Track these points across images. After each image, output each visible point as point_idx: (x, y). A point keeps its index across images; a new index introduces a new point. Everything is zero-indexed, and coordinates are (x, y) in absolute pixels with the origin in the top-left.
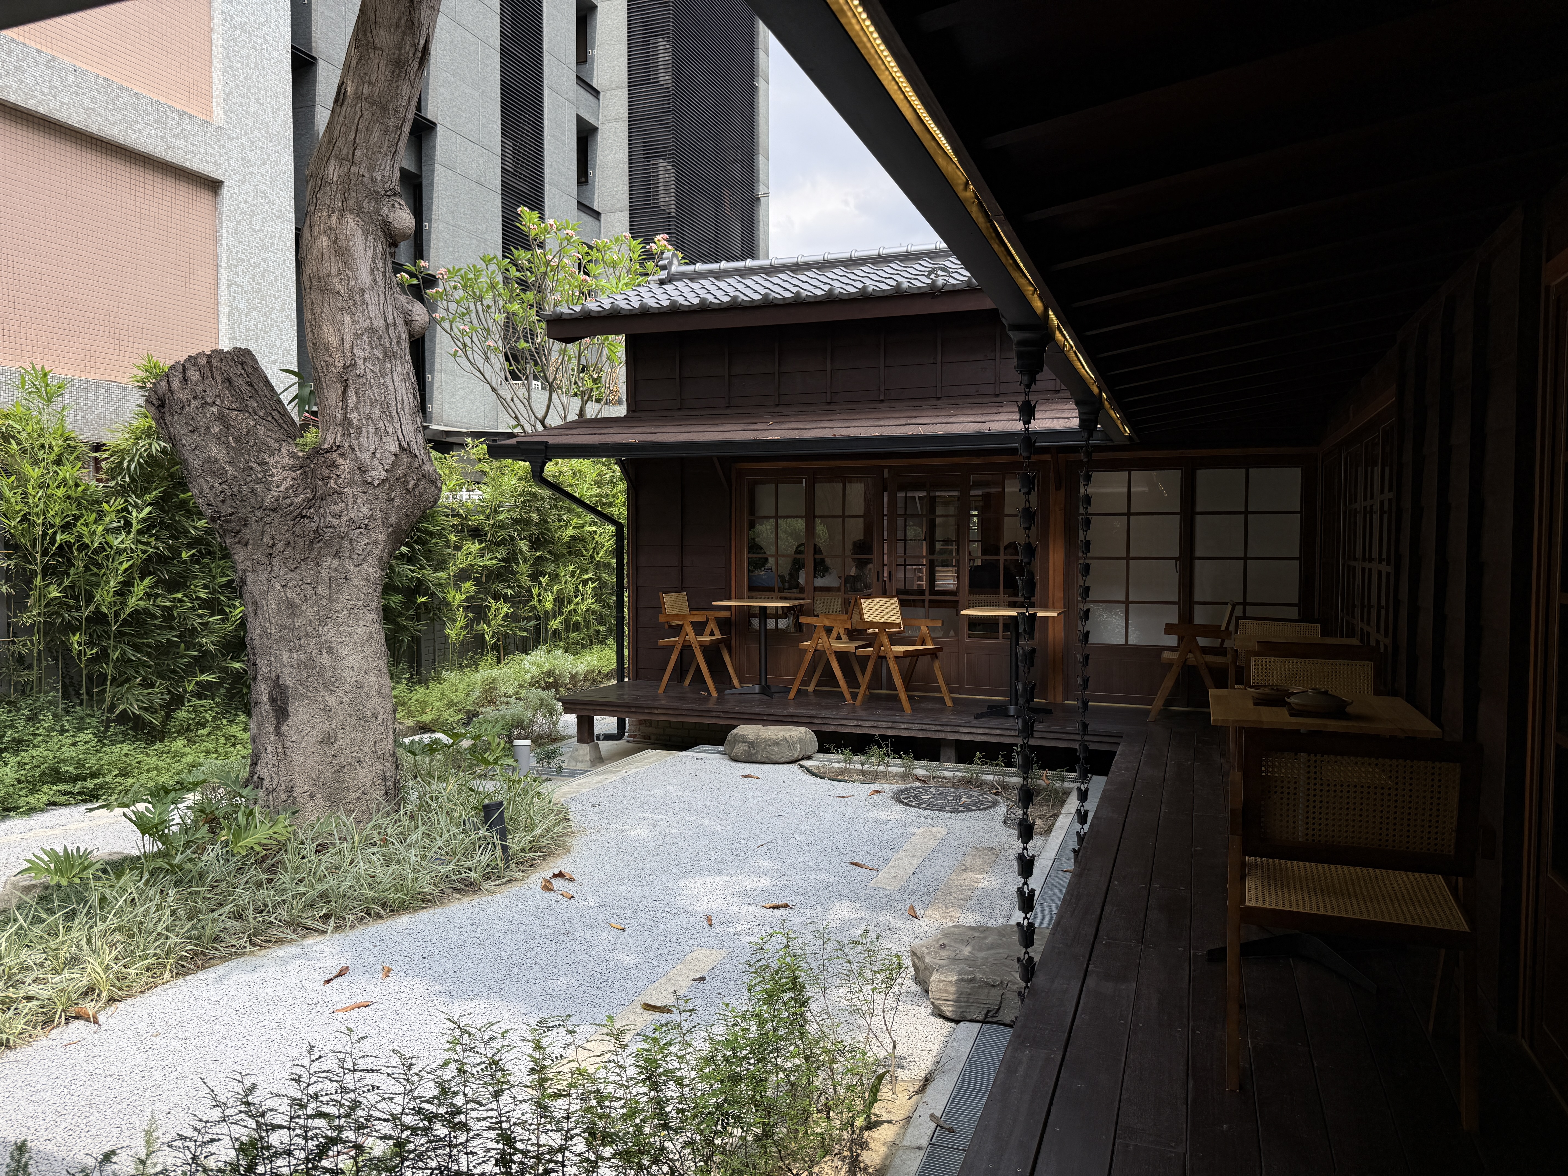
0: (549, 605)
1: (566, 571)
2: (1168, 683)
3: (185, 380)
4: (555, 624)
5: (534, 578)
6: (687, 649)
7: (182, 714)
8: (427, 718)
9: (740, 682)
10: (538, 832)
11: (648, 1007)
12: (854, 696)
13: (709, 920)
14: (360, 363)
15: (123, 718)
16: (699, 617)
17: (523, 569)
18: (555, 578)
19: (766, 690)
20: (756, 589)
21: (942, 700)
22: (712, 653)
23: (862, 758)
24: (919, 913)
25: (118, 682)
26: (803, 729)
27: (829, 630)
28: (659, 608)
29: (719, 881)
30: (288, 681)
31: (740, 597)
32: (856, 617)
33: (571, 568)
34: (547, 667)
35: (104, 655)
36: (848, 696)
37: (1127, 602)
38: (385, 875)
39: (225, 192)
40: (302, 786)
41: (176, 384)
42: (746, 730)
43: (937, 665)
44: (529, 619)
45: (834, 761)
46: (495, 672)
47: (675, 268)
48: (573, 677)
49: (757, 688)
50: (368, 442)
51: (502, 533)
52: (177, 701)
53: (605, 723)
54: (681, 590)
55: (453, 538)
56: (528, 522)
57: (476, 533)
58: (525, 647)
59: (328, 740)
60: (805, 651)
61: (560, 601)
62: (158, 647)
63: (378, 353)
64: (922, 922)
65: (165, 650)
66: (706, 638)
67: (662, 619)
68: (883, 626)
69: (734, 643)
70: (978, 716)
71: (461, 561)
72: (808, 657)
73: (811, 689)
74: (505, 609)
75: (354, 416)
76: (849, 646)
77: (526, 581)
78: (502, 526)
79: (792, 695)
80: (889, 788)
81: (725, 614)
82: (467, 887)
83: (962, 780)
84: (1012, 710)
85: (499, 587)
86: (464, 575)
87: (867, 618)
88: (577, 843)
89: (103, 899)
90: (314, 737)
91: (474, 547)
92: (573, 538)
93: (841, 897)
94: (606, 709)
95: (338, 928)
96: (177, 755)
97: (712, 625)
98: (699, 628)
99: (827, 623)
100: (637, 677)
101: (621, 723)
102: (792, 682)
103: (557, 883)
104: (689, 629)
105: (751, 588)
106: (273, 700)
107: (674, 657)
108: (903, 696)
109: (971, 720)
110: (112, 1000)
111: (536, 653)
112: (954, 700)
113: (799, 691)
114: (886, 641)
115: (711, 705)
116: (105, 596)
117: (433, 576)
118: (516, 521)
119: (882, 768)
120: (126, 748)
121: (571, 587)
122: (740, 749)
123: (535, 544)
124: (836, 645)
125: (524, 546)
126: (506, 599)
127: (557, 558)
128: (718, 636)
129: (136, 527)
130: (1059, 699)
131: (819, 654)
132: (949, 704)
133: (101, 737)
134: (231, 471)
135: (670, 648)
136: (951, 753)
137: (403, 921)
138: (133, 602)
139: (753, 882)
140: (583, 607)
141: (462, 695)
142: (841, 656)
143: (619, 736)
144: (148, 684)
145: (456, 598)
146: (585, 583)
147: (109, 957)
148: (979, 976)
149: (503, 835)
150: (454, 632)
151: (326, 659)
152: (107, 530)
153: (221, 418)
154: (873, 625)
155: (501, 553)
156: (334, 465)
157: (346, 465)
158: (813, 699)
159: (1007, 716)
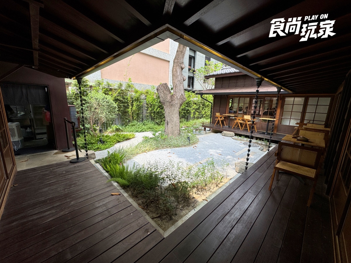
0: (204, 113)
1: (206, 109)
2: (295, 132)
3: (160, 87)
4: (204, 116)
5: (202, 109)
6: (219, 120)
7: (162, 123)
8: (188, 126)
9: (226, 125)
10: (194, 141)
11: (200, 163)
12: (242, 129)
13: (211, 155)
14: (177, 84)
15: (156, 123)
16: (221, 116)
17: (201, 108)
18: (205, 110)
19: (229, 127)
20: (230, 113)
21: (255, 131)
22: (222, 122)
23: (240, 137)
24: (240, 159)
25: (156, 119)
26: (233, 133)
27: (239, 120)
28: (216, 115)
29: (214, 150)
30: (168, 121)
31: (227, 114)
32: (243, 118)
33: (207, 108)
34: (203, 121)
35: (155, 116)
36: (241, 129)
37: (290, 119)
38: (176, 143)
39: (170, 62)
40: (169, 132)
41: (159, 87)
42: (225, 132)
43: (255, 126)
44: (201, 115)
45: (236, 137)
46: (196, 121)
47: (224, 68)
48: (206, 122)
49: (228, 126)
50: (178, 94)
51: (199, 104)
52: (162, 121)
53: (207, 129)
54: (219, 112)
55: (193, 104)
56: (202, 102)
57: (196, 104)
58: (201, 118)
59: (172, 128)
60: (235, 122)
61: (205, 112)
62: (160, 115)
63: (179, 83)
64: (240, 160)
65: (161, 116)
66: (222, 119)
67: (216, 116)
68: (247, 119)
69: (226, 120)
70: (260, 134)
71: (193, 107)
72: (235, 123)
73: (236, 127)
74: (198, 113)
75: (176, 91)
76: (242, 122)
77: (201, 110)
78: (199, 103)
79: (232, 128)
80: (243, 142)
81: (225, 116)
82: (185, 146)
83: (255, 142)
84: (266, 133)
85: (198, 110)
86: (194, 109)
87: (245, 118)
88: (199, 143)
89: (149, 141)
90: (171, 127)
91: (195, 105)
92: (208, 105)
93: (229, 155)
94: (208, 127)
95: (171, 148)
96: (161, 127)
97: (223, 117)
98: (221, 118)
99: (239, 118)
100: (212, 123)
101: (210, 129)
102: (233, 126)
103: (195, 147)
104: (219, 118)
105: (229, 113)
106: (167, 123)
107: (217, 121)
108: (249, 130)
109: (259, 134)
110: (149, 151)
111: (202, 119)
112: (257, 131)
113: (234, 127)
114: (247, 122)
115: (221, 128)
116: (155, 110)
117: (189, 109)
118: (201, 102)
119: (243, 139)
120: (157, 126)
121: (207, 111)
122: (223, 134)
123: (203, 105)
124: (240, 121)
125: (201, 105)
126: (198, 112)
127: (205, 107)
128: (223, 119)
129: (158, 102)
130: (275, 132)
131: (237, 123)
132: (256, 131)
133: (154, 125)
134: (164, 97)
135: (217, 120)
136: (255, 138)
137: (177, 148)
138: (158, 111)
139: (218, 151)
140: (208, 113)
141: (192, 123)
142: (241, 124)
143: (210, 130)
144: (159, 119)
145: (192, 112)
146: (209, 110)
147: (149, 147)
148: (242, 168)
149: (190, 141)
150: (192, 116)
151: (172, 119)
152: (156, 103)
153: (163, 91)
154: (245, 119)
155: (198, 106)
156: (174, 97)
157: (175, 97)
158: (236, 129)
159: (265, 134)
